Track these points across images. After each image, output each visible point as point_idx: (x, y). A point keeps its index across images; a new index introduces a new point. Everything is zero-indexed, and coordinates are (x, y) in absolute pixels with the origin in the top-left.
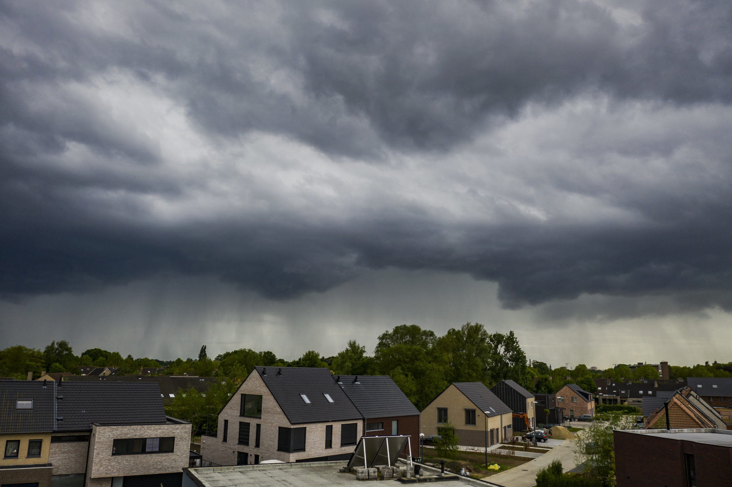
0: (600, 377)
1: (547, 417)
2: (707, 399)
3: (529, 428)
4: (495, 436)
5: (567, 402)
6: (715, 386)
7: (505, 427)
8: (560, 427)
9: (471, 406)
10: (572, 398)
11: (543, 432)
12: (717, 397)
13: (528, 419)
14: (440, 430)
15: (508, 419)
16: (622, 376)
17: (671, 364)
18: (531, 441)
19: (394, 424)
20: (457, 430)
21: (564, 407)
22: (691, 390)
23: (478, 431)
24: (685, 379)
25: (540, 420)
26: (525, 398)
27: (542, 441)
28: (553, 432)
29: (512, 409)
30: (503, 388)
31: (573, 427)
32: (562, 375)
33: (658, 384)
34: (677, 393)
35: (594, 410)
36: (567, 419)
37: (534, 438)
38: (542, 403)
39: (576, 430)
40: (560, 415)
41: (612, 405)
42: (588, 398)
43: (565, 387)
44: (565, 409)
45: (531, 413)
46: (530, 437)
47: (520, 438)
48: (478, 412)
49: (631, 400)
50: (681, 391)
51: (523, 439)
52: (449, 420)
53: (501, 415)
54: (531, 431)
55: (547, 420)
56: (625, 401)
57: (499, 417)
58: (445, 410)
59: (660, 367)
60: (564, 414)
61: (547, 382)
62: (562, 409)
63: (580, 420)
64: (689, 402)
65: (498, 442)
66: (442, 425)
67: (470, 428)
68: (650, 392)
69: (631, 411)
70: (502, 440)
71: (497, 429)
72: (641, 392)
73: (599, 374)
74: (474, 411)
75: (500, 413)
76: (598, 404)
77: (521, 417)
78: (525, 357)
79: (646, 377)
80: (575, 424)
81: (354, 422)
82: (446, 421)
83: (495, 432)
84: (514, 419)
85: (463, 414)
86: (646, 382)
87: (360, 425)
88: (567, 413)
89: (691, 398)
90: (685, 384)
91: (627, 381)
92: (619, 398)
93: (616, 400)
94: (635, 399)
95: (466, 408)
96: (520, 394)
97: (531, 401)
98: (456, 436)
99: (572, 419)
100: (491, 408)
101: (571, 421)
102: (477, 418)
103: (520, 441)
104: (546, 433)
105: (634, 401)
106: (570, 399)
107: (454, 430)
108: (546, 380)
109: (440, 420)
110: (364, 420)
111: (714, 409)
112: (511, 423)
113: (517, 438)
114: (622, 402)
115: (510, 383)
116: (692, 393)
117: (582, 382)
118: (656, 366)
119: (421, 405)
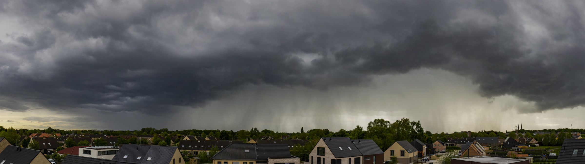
0: (449, 136)
1: (430, 152)
2: (481, 144)
3: (424, 156)
4: (411, 160)
5: (437, 146)
6: (484, 139)
7: (415, 156)
8: (434, 156)
9: (403, 149)
10: (439, 145)
11: (428, 157)
12: (484, 143)
13: (423, 153)
14: (391, 158)
15: (416, 153)
16: (456, 136)
17: (472, 131)
18: (424, 161)
19: (374, 157)
20: (398, 158)
21: (436, 148)
22: (477, 141)
23: (405, 158)
24: (475, 137)
25: (428, 153)
26: (422, 146)
27: (428, 161)
28: (432, 157)
29: (418, 150)
30: (415, 142)
31: (439, 155)
32: (436, 136)
33: (467, 139)
34: (472, 143)
35: (446, 149)
36: (437, 152)
37: (425, 160)
38: (428, 147)
39: (439, 156)
40: (434, 151)
41: (452, 147)
42: (444, 145)
43: (437, 141)
44: (436, 149)
45: (424, 151)
46: (423, 160)
47: (420, 160)
48: (405, 151)
49: (458, 144)
50: (473, 142)
51: (421, 160)
52: (395, 155)
53: (414, 152)
54: (424, 157)
55: (430, 153)
56: (456, 145)
57: (413, 153)
58: (393, 151)
59: (468, 133)
60: (436, 151)
61: (430, 139)
62: (435, 149)
63: (441, 152)
64: (476, 146)
65: (412, 162)
66: (392, 156)
67: (402, 157)
68: (464, 142)
69: (458, 148)
70: (414, 161)
71: (412, 157)
72: (462, 142)
73: (448, 136)
74: (404, 151)
75: (413, 151)
76: (447, 146)
77: (421, 152)
78: (423, 130)
79: (463, 137)
80: (439, 154)
81: (359, 157)
82: (393, 155)
83: (411, 158)
84: (418, 153)
85: (400, 152)
86: (463, 138)
87: (361, 157)
88: (437, 150)
89: (476, 145)
90: (475, 139)
91: (457, 138)
92: (454, 144)
93: (453, 145)
94: (459, 144)
95: (401, 150)
96: (421, 145)
97: (424, 147)
98: (397, 160)
99: (438, 152)
100: (410, 150)
101: (438, 153)
102: (405, 154)
103: (420, 161)
104: (429, 158)
105: (459, 145)
106: (438, 145)
107: (396, 158)
108: (430, 138)
109: (391, 155)
110: (363, 156)
111: (483, 147)
112: (417, 155)
113: (419, 160)
114: (455, 145)
115: (417, 140)
116: (477, 142)
117: (443, 139)
118: (467, 133)
119: (384, 149)
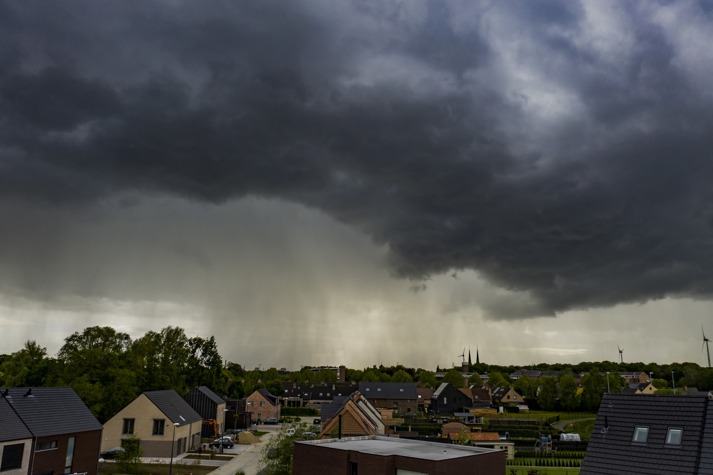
0: (288, 379)
1: (236, 422)
2: (372, 400)
3: (218, 434)
4: (182, 445)
5: (256, 406)
6: (379, 390)
7: (193, 435)
8: (247, 432)
9: (160, 415)
10: (261, 402)
11: (230, 438)
12: (380, 399)
13: (217, 425)
14: (124, 442)
15: (197, 427)
16: (307, 379)
17: (348, 367)
18: (218, 447)
19: (71, 442)
20: (143, 441)
21: (252, 411)
22: (361, 394)
23: (165, 442)
24: (357, 381)
25: (229, 425)
26: (217, 405)
27: (229, 447)
28: (239, 438)
29: (202, 417)
30: (196, 394)
31: (259, 431)
32: (254, 378)
33: (336, 387)
34: (350, 399)
35: (279, 413)
36: (254, 423)
37: (221, 446)
38: (233, 408)
39: (262, 434)
40: (248, 419)
41: (296, 407)
42: (275, 403)
43: (256, 393)
44: (254, 413)
45: (220, 419)
46: (217, 445)
47: (207, 445)
48: (168, 422)
49: (312, 402)
50: (353, 396)
51: (211, 446)
52: (134, 433)
53: (191, 423)
54: (219, 438)
55: (235, 425)
56: (307, 403)
57: (189, 425)
58: (132, 421)
59: (339, 371)
60: (252, 418)
61: (240, 386)
62: (250, 414)
63: (266, 423)
64: (359, 407)
65: (184, 451)
66: (126, 437)
67: (157, 438)
68: (328, 395)
69: (311, 413)
70: (189, 449)
71: (185, 438)
72: (321, 394)
73: (287, 376)
74: (163, 421)
75: (190, 421)
76: (283, 406)
77: (211, 423)
78: (221, 362)
79: (326, 381)
80: (261, 428)
81: (21, 442)
82: (131, 432)
83: (183, 442)
84: (204, 426)
85: (152, 424)
86: (326, 385)
87: (28, 444)
88: (254, 417)
89: (360, 403)
90: (356, 388)
91: (310, 384)
92: (301, 400)
93: (300, 402)
94: (315, 401)
95: (155, 418)
96: (212, 401)
97: (222, 409)
98: (141, 447)
99: (258, 422)
100: (181, 417)
101: (257, 424)
102: (166, 428)
103: (207, 449)
104: (233, 440)
105: (314, 403)
106: (259, 403)
107: (138, 442)
108: (239, 383)
109: (125, 432)
110: (34, 439)
111: (376, 410)
112: (200, 430)
113: (205, 446)
114: (304, 404)
115: (204, 389)
116: (362, 397)
117: (272, 386)
118: (335, 370)
119: (103, 418)
